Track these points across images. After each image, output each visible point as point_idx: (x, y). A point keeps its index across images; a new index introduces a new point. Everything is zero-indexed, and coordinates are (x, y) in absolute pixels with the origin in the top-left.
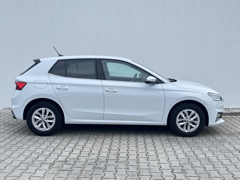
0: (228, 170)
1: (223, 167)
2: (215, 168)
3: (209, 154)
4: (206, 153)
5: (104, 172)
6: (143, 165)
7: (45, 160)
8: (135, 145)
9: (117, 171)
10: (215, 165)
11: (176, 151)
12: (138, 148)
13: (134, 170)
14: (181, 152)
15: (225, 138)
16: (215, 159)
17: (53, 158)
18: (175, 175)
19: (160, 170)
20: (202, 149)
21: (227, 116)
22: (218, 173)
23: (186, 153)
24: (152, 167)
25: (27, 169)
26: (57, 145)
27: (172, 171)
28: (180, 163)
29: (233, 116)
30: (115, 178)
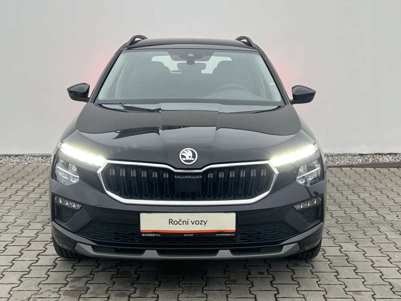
0: (383, 277)
1: (374, 271)
2: (358, 274)
3: (349, 247)
4: (342, 244)
7: (11, 264)
10: (357, 267)
15: (384, 215)
16: (359, 256)
17: (28, 259)
18: (277, 288)
19: (247, 279)
22: (363, 283)
26: (35, 233)
27: (271, 282)
30: (156, 296)
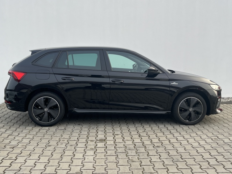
5: (149, 156)
6: (181, 150)
8: (161, 132)
9: (160, 155)
11: (201, 136)
12: (165, 134)
13: (175, 153)
14: (205, 137)
20: (222, 133)
21: (224, 104)
23: (211, 137)
24: (190, 151)
25: (74, 155)
28: (212, 146)
29: (229, 105)
